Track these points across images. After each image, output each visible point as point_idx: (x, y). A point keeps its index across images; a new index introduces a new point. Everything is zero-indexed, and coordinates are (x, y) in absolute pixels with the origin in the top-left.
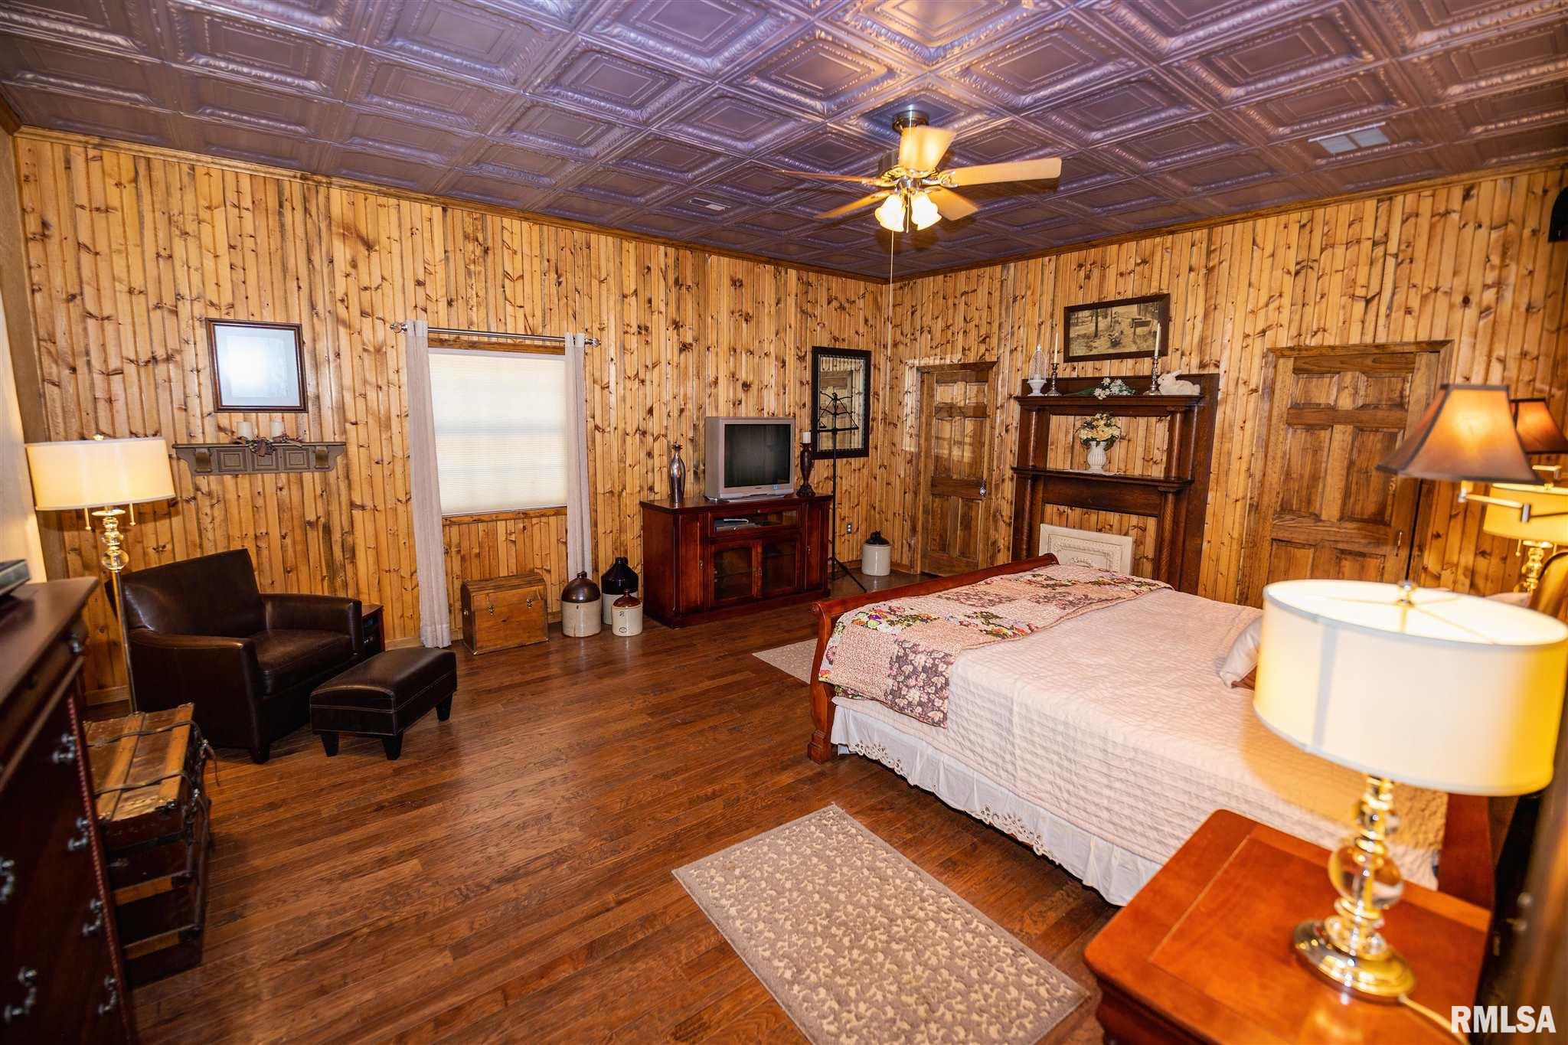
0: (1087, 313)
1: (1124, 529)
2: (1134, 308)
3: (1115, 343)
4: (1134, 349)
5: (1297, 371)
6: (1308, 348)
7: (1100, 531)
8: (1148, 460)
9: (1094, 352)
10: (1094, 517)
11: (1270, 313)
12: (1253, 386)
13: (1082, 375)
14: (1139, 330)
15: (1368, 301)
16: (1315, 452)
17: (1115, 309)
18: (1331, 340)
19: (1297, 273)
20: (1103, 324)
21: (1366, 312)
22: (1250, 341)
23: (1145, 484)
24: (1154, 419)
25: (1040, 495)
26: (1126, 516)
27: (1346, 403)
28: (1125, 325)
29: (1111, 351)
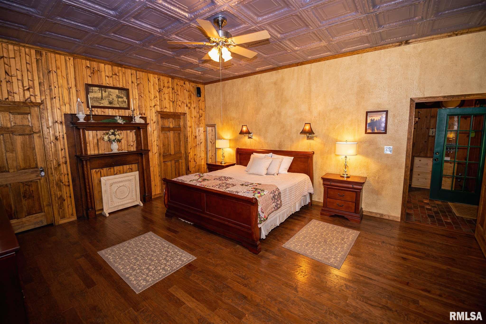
0: (97, 88)
1: (125, 171)
2: (117, 91)
3: (110, 103)
4: (118, 106)
5: (161, 117)
6: (164, 112)
7: (116, 174)
8: (128, 145)
9: (101, 105)
10: (112, 170)
11: (155, 101)
12: (154, 121)
13: (97, 114)
14: (120, 99)
15: (173, 102)
16: (168, 138)
17: (109, 90)
18: (168, 111)
19: (159, 91)
20: (105, 94)
21: (173, 105)
22: (151, 108)
23: (130, 153)
24: (129, 131)
25: (89, 166)
26: (125, 166)
27: (171, 126)
28: (114, 96)
29: (109, 106)
